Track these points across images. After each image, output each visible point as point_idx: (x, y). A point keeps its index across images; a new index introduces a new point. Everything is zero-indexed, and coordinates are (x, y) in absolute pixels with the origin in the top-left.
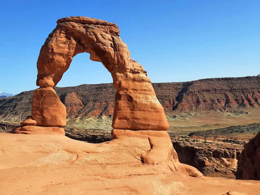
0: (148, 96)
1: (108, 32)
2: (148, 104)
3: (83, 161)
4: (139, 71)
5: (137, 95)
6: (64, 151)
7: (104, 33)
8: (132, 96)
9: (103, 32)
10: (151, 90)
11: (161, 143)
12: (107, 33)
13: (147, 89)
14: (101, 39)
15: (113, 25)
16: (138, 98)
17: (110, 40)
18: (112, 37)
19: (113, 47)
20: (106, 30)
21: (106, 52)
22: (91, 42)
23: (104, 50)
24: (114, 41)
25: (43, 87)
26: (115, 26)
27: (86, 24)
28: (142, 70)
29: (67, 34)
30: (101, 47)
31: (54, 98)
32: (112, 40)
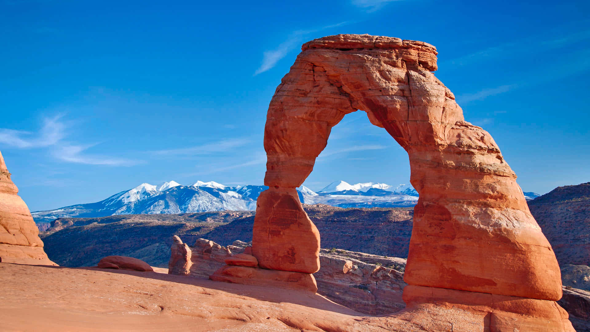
0: (492, 212)
1: (399, 63)
2: (490, 229)
4: (472, 150)
5: (463, 207)
6: (279, 322)
7: (389, 68)
8: (450, 211)
9: (385, 65)
10: (502, 194)
11: (519, 328)
12: (394, 65)
13: (491, 193)
14: (377, 80)
15: (411, 47)
16: (463, 214)
17: (400, 81)
18: (408, 74)
19: (407, 97)
20: (395, 60)
21: (388, 110)
22: (360, 89)
23: (385, 105)
24: (411, 82)
25: (274, 188)
26: (420, 47)
27: (352, 49)
28: (480, 147)
29: (314, 75)
30: (378, 99)
31: (294, 211)
32: (407, 81)
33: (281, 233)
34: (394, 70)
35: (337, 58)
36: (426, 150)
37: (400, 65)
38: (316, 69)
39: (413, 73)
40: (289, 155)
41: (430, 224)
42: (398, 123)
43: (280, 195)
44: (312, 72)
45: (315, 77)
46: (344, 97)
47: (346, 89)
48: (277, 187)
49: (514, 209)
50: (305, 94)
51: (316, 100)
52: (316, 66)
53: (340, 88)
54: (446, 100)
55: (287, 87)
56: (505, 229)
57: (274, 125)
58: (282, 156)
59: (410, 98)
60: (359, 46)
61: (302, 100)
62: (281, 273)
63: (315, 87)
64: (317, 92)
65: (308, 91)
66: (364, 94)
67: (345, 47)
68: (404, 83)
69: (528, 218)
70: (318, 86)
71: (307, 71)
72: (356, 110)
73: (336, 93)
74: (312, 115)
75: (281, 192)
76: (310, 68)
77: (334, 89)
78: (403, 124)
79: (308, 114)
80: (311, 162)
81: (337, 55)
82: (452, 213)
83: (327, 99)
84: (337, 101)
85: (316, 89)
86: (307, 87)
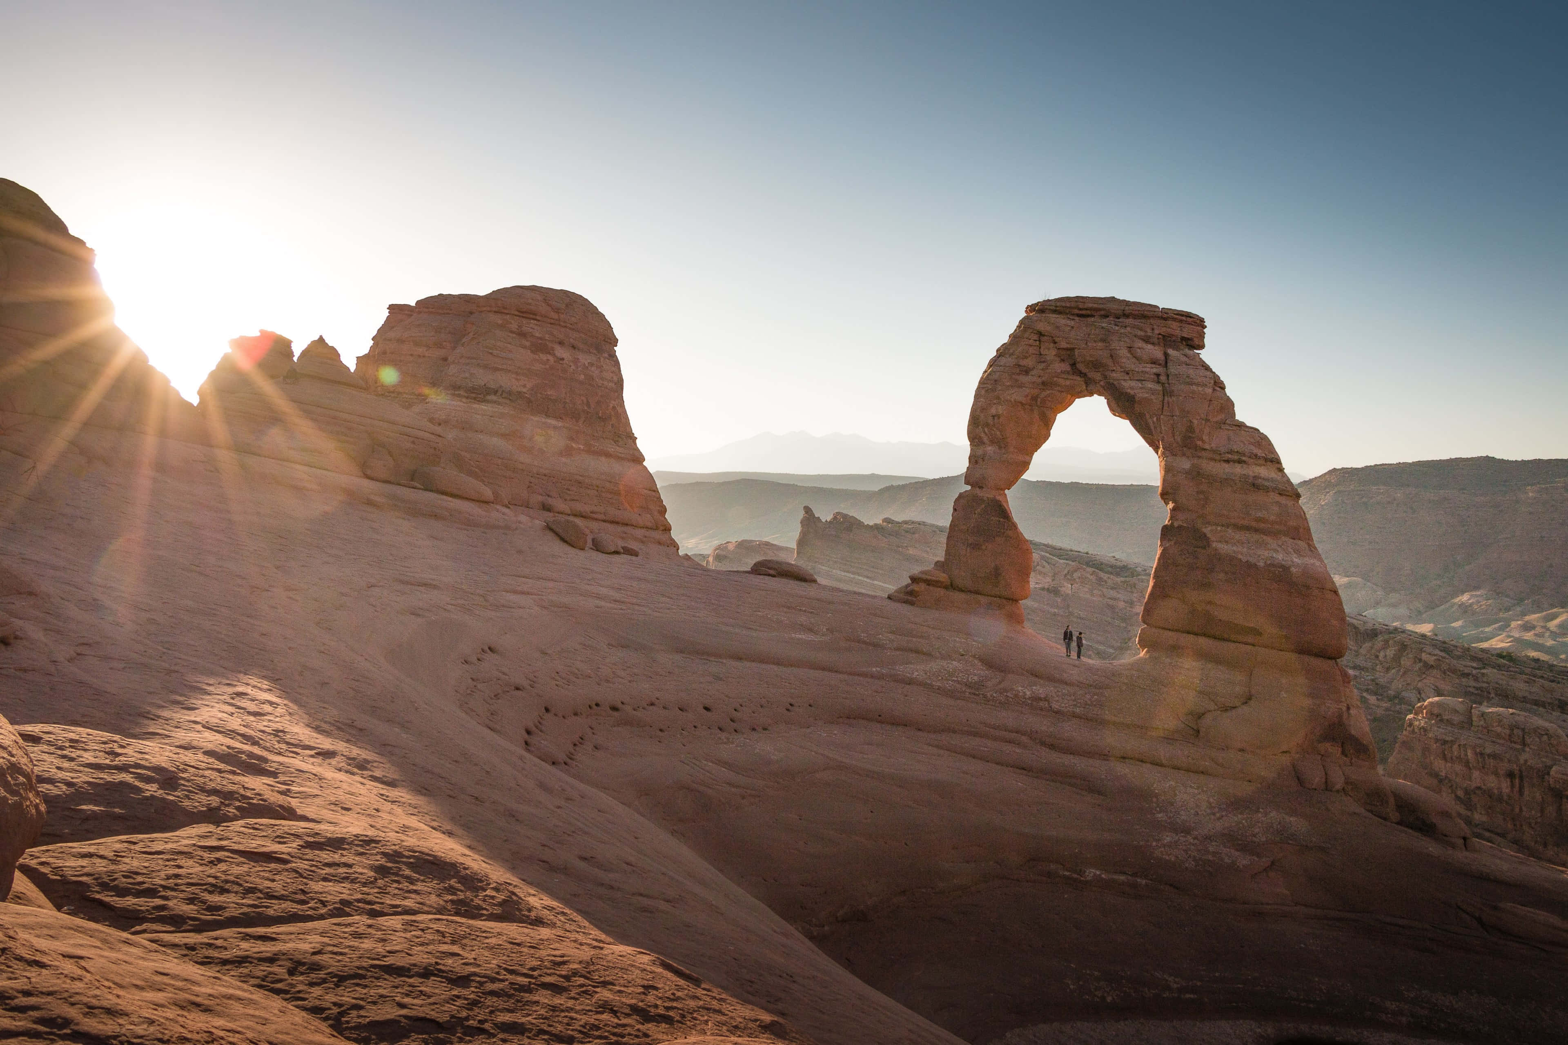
0: (1265, 541)
2: (1261, 564)
3: (1008, 694)
4: (1245, 459)
5: (1227, 532)
6: (976, 661)
7: (1140, 344)
8: (1209, 535)
9: (1136, 340)
10: (1281, 519)
12: (1147, 340)
13: (1266, 517)
14: (1124, 360)
15: (1172, 318)
16: (1226, 542)
17: (1154, 362)
18: (1166, 355)
19: (1163, 384)
20: (1149, 334)
21: (1137, 399)
22: (1101, 370)
23: (1132, 392)
24: (1170, 364)
25: (978, 489)
26: (1184, 318)
27: (1093, 316)
28: (1256, 455)
29: (1040, 348)
30: (1123, 383)
31: (1001, 520)
32: (1163, 363)
33: (984, 547)
34: (1150, 347)
35: (1073, 327)
36: (1184, 455)
37: (1156, 340)
38: (1044, 339)
39: (1170, 351)
40: (1000, 448)
41: (1181, 551)
42: (1148, 416)
43: (985, 498)
44: (1038, 342)
45: (1042, 350)
46: (1078, 378)
47: (1081, 367)
48: (981, 487)
49: (1294, 539)
50: (1027, 371)
51: (1040, 380)
52: (1044, 335)
53: (1073, 365)
54: (1214, 390)
55: (1003, 360)
56: (1282, 566)
57: (983, 409)
58: (990, 449)
59: (1167, 385)
60: (1102, 313)
61: (1023, 379)
62: (980, 597)
63: (1041, 362)
64: (1043, 370)
65: (1031, 366)
66: (1105, 377)
67: (1084, 312)
68: (1160, 365)
69: (1312, 551)
70: (1044, 362)
71: (1031, 342)
72: (1091, 394)
73: (1068, 373)
74: (1034, 398)
75: (986, 494)
76: (1036, 337)
77: (1066, 367)
78: (1155, 419)
79: (1030, 397)
80: (1027, 458)
81: (1072, 323)
82: (1213, 539)
83: (1055, 379)
84: (1068, 383)
85: (1042, 366)
86: (1029, 362)
